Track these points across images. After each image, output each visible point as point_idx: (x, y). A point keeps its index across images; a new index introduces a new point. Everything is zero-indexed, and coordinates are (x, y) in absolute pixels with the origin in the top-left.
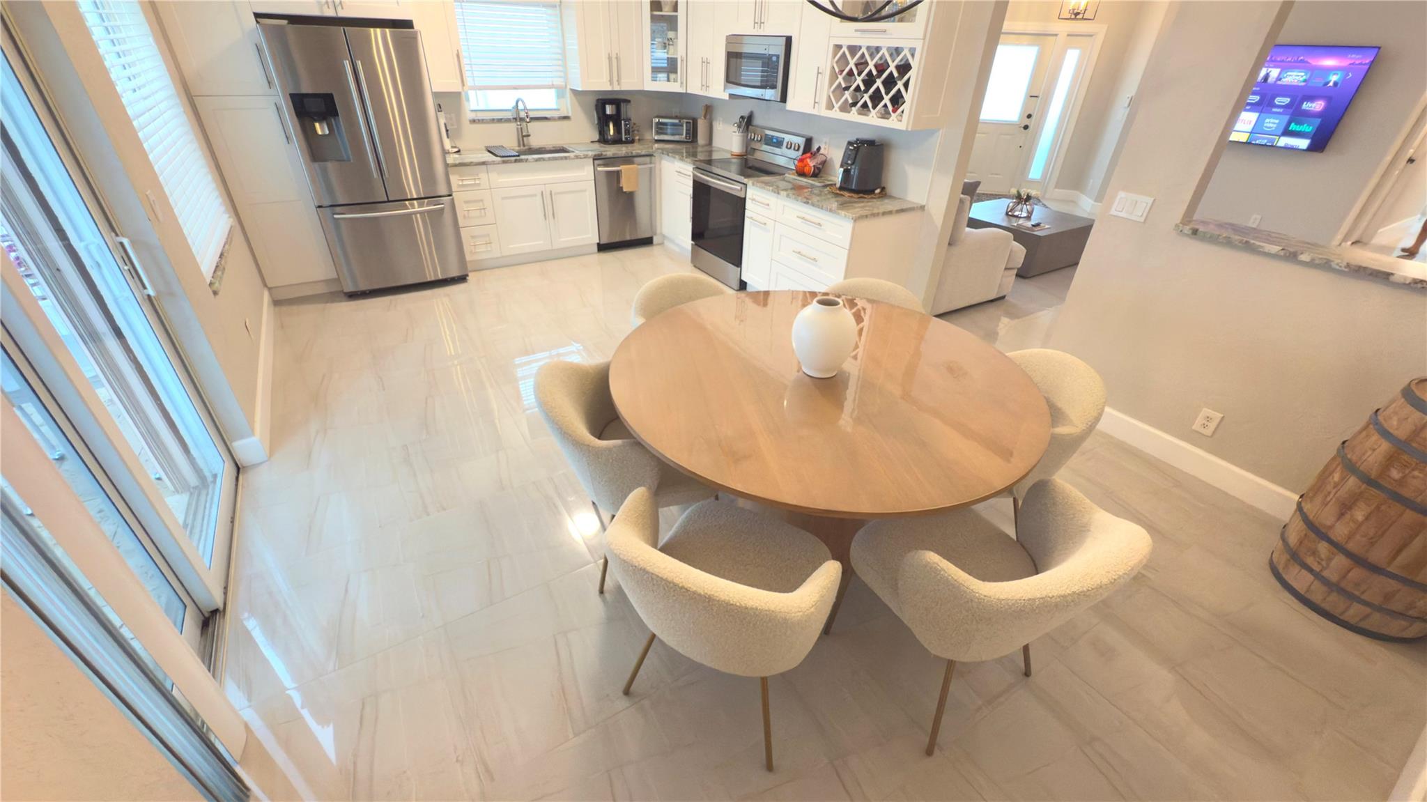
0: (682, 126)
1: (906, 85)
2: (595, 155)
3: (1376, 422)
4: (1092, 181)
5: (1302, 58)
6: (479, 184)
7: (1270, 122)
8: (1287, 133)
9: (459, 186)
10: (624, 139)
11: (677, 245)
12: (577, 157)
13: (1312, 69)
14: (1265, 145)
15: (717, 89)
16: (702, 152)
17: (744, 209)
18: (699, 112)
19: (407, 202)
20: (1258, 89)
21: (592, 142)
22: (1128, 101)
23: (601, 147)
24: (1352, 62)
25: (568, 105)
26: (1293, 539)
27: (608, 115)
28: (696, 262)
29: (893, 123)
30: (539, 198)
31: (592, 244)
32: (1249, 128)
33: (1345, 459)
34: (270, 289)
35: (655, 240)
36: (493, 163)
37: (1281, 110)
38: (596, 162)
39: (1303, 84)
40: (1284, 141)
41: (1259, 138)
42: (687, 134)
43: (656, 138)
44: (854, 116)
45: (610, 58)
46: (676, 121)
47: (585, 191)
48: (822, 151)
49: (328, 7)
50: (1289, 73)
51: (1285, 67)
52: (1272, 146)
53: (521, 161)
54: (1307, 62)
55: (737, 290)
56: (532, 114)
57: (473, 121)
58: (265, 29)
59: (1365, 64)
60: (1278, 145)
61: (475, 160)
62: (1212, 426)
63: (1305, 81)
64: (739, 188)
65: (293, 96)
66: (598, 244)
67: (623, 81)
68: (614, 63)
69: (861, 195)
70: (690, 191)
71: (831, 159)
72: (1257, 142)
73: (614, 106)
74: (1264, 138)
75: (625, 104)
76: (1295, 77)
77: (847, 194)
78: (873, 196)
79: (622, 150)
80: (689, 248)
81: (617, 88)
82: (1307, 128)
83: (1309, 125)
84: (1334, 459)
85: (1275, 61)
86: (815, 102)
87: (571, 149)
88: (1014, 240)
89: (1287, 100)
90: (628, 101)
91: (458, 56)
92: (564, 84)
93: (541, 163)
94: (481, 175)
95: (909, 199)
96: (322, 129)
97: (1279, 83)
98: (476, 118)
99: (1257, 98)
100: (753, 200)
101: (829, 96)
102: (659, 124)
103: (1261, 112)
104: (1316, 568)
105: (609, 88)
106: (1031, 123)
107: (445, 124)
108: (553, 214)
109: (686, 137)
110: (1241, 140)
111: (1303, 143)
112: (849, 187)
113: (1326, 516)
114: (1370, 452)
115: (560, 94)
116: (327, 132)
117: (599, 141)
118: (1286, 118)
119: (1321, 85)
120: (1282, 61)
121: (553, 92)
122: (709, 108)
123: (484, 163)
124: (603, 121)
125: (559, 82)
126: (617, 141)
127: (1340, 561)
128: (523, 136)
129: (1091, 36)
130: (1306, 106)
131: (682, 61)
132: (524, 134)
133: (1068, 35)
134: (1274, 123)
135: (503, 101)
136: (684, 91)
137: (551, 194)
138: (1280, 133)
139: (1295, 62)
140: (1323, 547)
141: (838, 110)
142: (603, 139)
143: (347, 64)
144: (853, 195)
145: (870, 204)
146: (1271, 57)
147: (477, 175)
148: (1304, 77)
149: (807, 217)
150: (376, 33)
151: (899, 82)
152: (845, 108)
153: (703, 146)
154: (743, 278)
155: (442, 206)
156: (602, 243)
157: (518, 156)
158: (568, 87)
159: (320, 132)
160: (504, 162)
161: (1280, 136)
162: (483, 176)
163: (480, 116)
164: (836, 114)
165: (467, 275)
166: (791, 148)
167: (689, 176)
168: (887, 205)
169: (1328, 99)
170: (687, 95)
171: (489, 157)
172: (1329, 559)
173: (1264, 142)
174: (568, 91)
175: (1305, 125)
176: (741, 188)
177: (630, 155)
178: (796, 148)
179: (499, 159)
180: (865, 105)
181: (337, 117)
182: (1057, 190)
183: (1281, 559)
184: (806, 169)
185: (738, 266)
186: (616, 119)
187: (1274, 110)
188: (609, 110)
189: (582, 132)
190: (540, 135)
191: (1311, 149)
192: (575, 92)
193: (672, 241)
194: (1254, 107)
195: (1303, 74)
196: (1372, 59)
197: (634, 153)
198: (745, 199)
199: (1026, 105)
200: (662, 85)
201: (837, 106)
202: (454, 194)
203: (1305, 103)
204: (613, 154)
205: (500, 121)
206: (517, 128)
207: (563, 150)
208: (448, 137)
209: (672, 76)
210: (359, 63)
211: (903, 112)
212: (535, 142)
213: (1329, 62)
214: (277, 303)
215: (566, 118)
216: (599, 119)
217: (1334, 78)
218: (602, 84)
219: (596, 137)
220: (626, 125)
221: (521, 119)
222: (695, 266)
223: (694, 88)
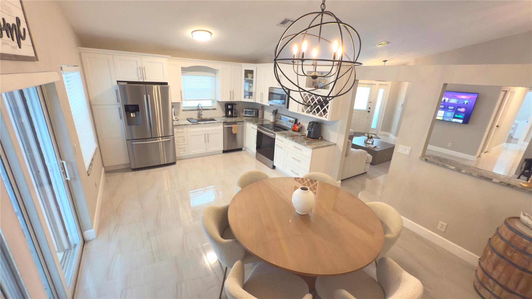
0: (254, 112)
1: (327, 107)
2: (224, 122)
3: (498, 233)
4: (393, 129)
5: (454, 95)
6: (183, 131)
7: (448, 114)
8: (454, 117)
9: (176, 132)
10: (234, 116)
11: (250, 151)
12: (218, 122)
13: (459, 99)
14: (448, 121)
15: (266, 102)
16: (260, 121)
17: (275, 142)
18: (260, 108)
19: (157, 138)
20: (442, 104)
21: (223, 116)
22: (401, 105)
23: (226, 119)
24: (471, 97)
25: (216, 105)
26: (480, 277)
27: (229, 109)
28: (257, 158)
29: (323, 118)
30: (204, 135)
31: (221, 151)
32: (442, 115)
33: (491, 246)
34: (105, 167)
35: (243, 149)
36: (189, 125)
37: (451, 111)
38: (224, 124)
39: (457, 103)
40: (454, 120)
41: (446, 119)
42: (255, 114)
43: (245, 115)
44: (311, 115)
45: (230, 92)
46: (252, 110)
47: (219, 133)
48: (301, 123)
49: (141, 79)
50: (451, 100)
51: (450, 98)
52: (451, 121)
53: (199, 124)
54: (456, 97)
55: (272, 169)
56: (203, 108)
57: (184, 110)
58: (120, 86)
59: (475, 98)
60: (453, 121)
61: (183, 124)
62: (444, 228)
63: (457, 102)
64: (273, 135)
65: (125, 105)
66: (223, 151)
67: (234, 98)
68: (232, 93)
69: (314, 139)
70: (256, 134)
71: (304, 126)
72: (446, 120)
73: (231, 106)
74: (448, 119)
75: (235, 105)
76: (453, 101)
77: (310, 139)
78: (318, 140)
79: (233, 120)
80: (255, 152)
81: (232, 100)
82: (460, 116)
83: (461, 116)
84: (487, 246)
85: (446, 96)
86: (298, 110)
87: (216, 119)
88: (368, 153)
89: (453, 108)
90: (236, 104)
91: (181, 91)
92: (215, 99)
93: (205, 124)
94: (184, 129)
95: (330, 141)
96: (133, 115)
97: (449, 102)
98: (184, 109)
99: (443, 107)
100: (278, 139)
101: (303, 108)
102: (246, 111)
103: (445, 111)
104: (491, 290)
105: (230, 101)
106: (371, 110)
107: (174, 112)
108: (208, 141)
109: (255, 115)
110: (440, 119)
111: (461, 121)
112: (310, 137)
113: (489, 268)
114: (498, 245)
115: (213, 102)
116: (135, 116)
117: (225, 116)
118: (454, 113)
119: (462, 104)
120: (449, 96)
121: (211, 101)
122: (263, 107)
123: (186, 125)
124: (227, 110)
125: (213, 98)
126: (231, 116)
127: (497, 287)
128: (200, 115)
129: (387, 85)
130: (459, 109)
131: (254, 93)
132: (200, 114)
133: (379, 85)
134: (450, 114)
135: (194, 104)
136: (255, 102)
137: (208, 134)
138: (452, 118)
139: (452, 96)
140: (491, 281)
141: (306, 113)
142: (227, 116)
143: (145, 96)
144: (312, 139)
145: (318, 143)
146: (445, 94)
147: (183, 128)
148: (457, 101)
149: (296, 146)
150: (155, 87)
151: (325, 106)
152: (308, 112)
153: (261, 118)
154: (274, 165)
155: (170, 139)
156: (224, 150)
157: (198, 122)
158: (216, 100)
159: (132, 116)
160: (193, 124)
161: (453, 118)
162: (185, 129)
163: (186, 109)
164: (305, 113)
165: (176, 162)
166: (290, 122)
167: (256, 129)
168: (324, 143)
169: (466, 108)
170: (255, 103)
171: (187, 122)
172: (494, 286)
173: (448, 120)
174: (216, 101)
175: (460, 115)
176: (274, 135)
177: (236, 121)
178: (292, 122)
179: (191, 123)
180: (314, 112)
181: (139, 112)
182: (381, 132)
183: (478, 285)
184: (296, 129)
185: (272, 161)
186: (232, 110)
187: (449, 110)
188: (229, 107)
189: (220, 113)
190: (205, 115)
191: (463, 123)
192: (218, 101)
193: (249, 150)
194: (442, 109)
195: (456, 100)
196: (477, 97)
197: (237, 121)
198: (275, 138)
199: (368, 105)
200: (247, 100)
201: (305, 111)
202: (175, 135)
203: (458, 109)
204: (230, 121)
205: (192, 110)
206: (198, 113)
207: (213, 120)
208: (174, 115)
209: (251, 97)
210: (149, 96)
211: (327, 115)
212: (204, 117)
213: (463, 97)
214: (106, 172)
215: (215, 109)
216: (226, 109)
217: (466, 102)
218: (228, 99)
219: (224, 115)
220: (235, 111)
221: (199, 109)
222: (257, 159)
223: (258, 101)
